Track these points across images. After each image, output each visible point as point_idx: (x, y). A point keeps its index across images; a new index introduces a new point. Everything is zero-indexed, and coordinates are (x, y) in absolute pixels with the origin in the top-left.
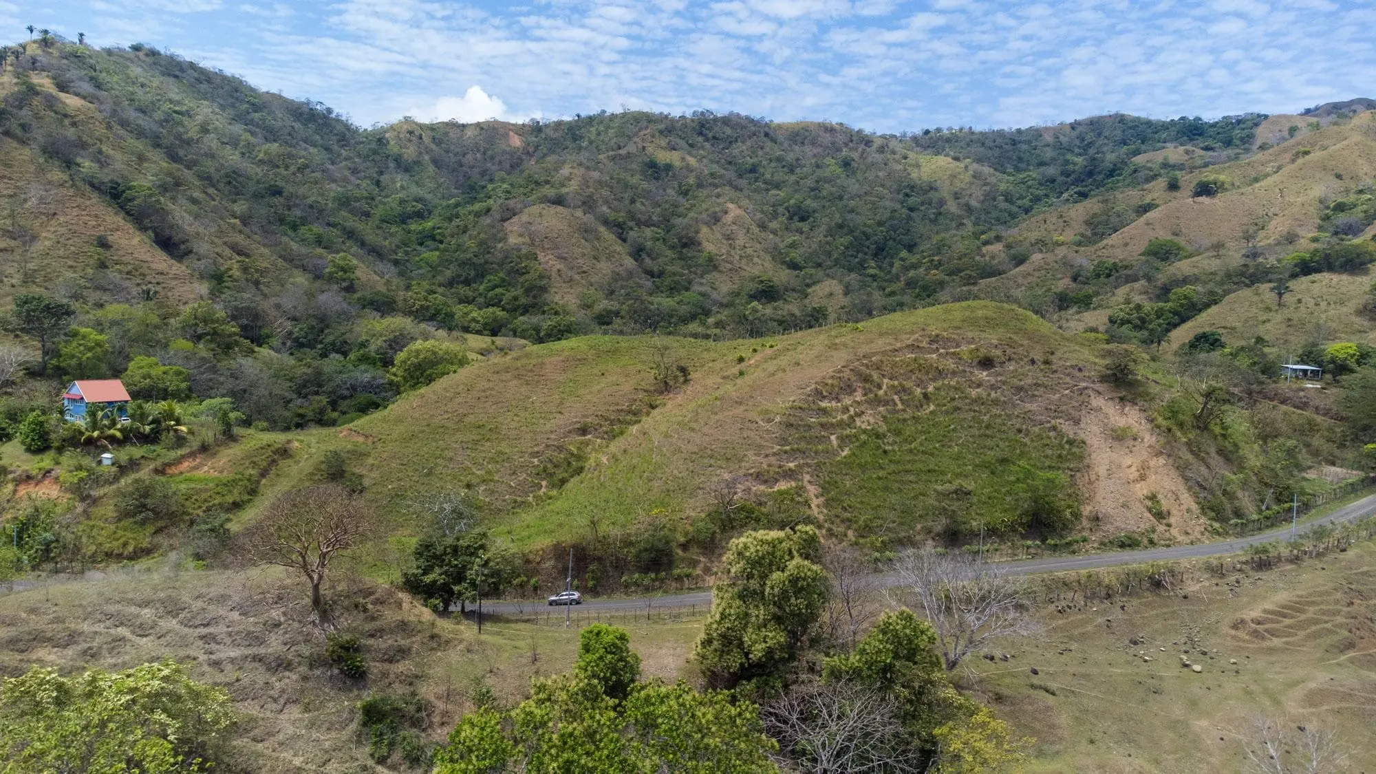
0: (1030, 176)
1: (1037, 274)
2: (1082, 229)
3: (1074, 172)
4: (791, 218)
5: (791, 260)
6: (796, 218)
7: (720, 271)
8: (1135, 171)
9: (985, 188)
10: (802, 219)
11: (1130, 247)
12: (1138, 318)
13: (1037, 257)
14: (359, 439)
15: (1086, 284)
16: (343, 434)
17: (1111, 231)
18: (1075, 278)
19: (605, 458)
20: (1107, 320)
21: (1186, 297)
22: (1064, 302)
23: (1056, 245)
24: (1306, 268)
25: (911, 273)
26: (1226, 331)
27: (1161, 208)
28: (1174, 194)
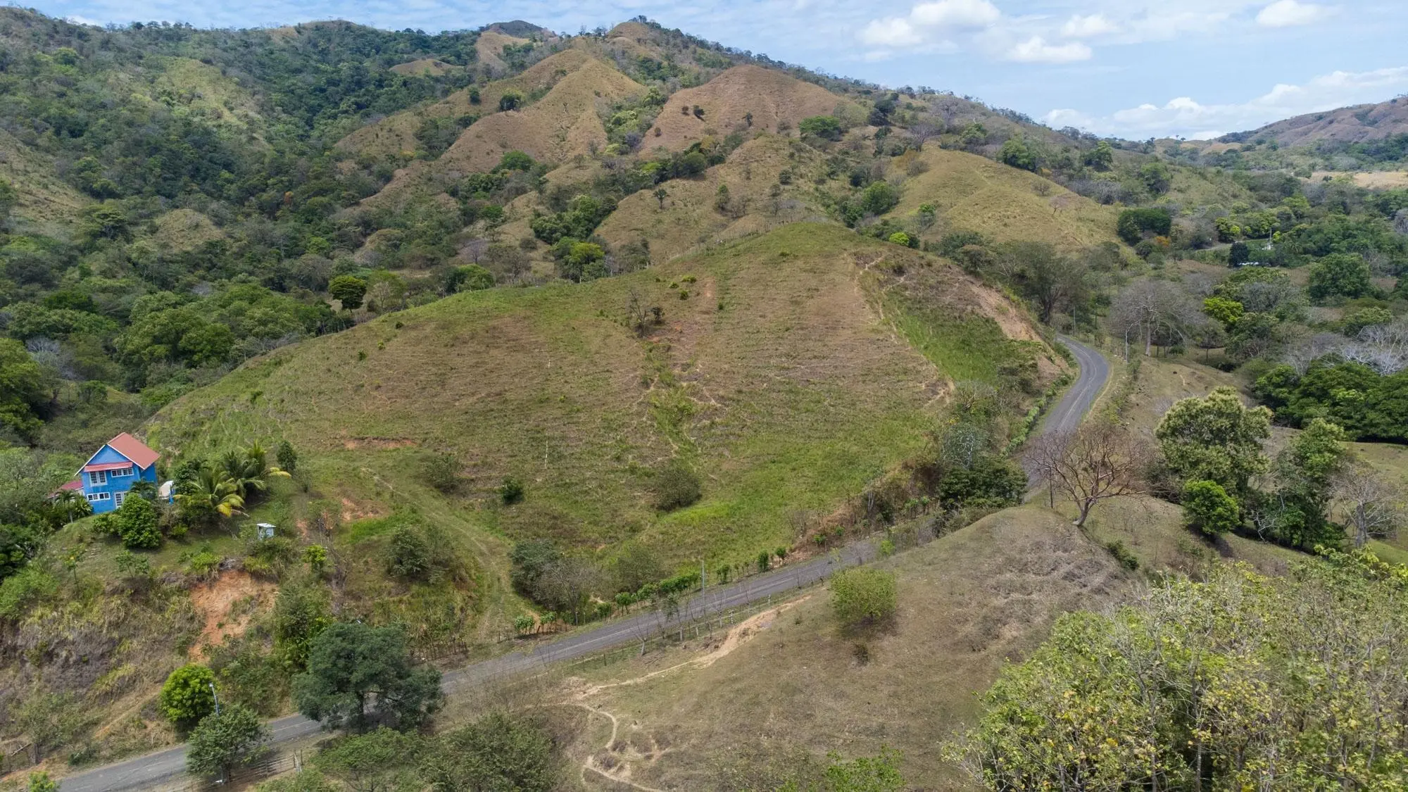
0: (294, 84)
1: (409, 190)
2: (417, 142)
3: (340, 81)
4: (58, 133)
5: (102, 186)
6: (64, 133)
7: (21, 205)
8: (405, 84)
9: (257, 97)
10: (74, 134)
11: (473, 160)
12: (564, 227)
13: (399, 173)
14: (392, 446)
15: (467, 198)
16: (351, 445)
17: (445, 145)
18: (454, 193)
19: (713, 402)
20: (532, 231)
21: (593, 206)
22: (469, 217)
23: (408, 160)
24: (662, 176)
25: (265, 196)
26: (639, 232)
27: (479, 122)
28: (477, 107)
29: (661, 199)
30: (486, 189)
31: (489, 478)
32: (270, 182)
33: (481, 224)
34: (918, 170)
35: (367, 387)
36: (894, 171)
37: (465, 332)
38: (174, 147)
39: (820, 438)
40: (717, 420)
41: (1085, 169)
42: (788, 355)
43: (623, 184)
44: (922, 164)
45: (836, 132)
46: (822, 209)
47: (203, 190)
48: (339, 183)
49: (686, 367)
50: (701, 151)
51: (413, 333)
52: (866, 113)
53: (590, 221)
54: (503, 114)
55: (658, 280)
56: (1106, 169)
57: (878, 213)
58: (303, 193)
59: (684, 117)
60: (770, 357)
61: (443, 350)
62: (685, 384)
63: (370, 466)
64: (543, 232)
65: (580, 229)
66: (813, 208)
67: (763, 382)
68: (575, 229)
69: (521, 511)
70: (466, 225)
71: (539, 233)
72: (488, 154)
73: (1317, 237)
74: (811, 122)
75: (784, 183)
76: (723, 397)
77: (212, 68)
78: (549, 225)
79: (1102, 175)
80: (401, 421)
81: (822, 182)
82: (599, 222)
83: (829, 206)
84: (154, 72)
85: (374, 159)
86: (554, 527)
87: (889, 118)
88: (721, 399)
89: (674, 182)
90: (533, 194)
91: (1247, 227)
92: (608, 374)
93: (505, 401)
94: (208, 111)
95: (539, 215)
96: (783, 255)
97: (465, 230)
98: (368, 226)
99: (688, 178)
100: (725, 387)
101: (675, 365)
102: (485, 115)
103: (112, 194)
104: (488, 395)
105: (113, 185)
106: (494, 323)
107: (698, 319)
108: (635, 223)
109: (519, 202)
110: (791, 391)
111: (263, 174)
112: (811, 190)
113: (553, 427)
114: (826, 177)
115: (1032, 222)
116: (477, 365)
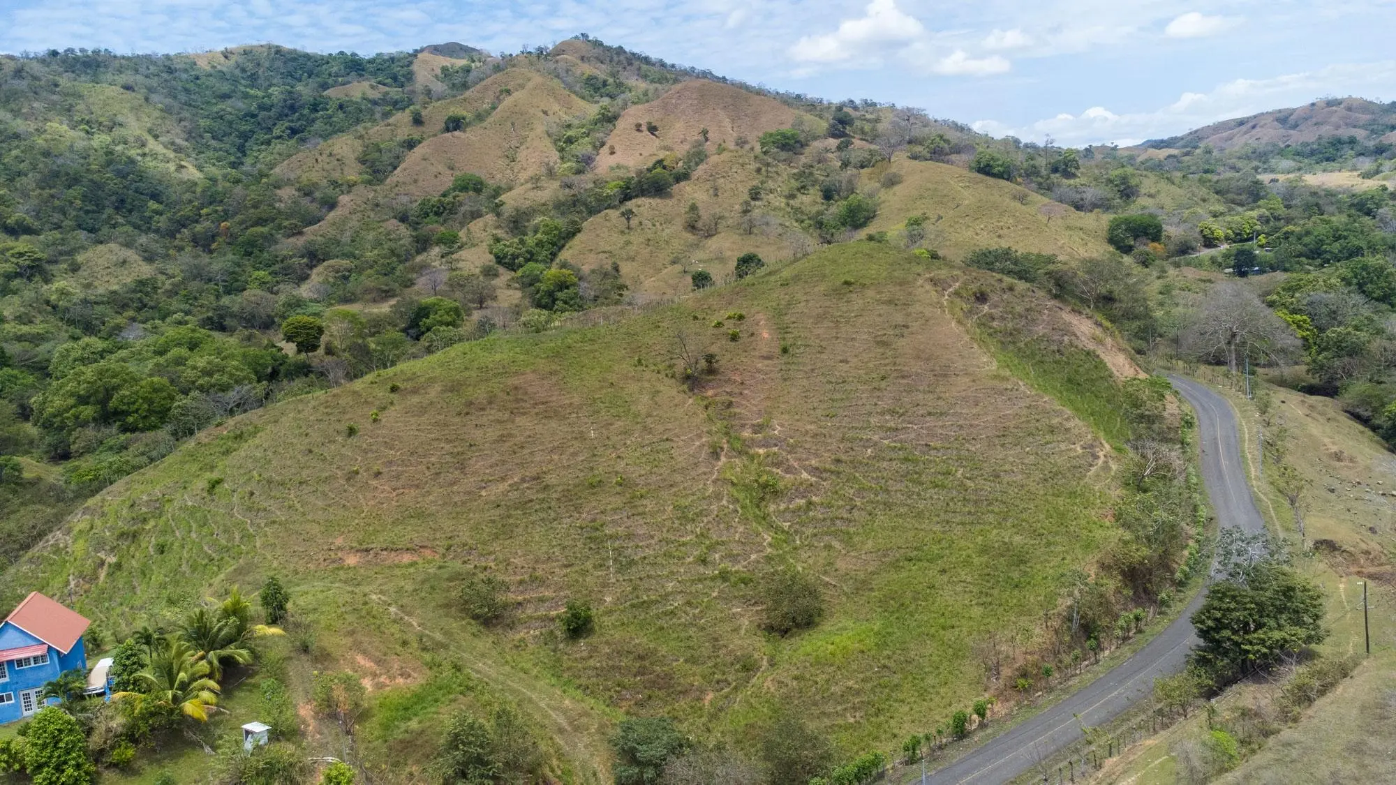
0: (224, 110)
1: (355, 217)
2: (360, 167)
3: (272, 106)
5: (17, 221)
8: (341, 107)
9: (183, 123)
11: (420, 183)
12: (527, 252)
13: (344, 199)
14: (406, 558)
15: (418, 223)
16: (352, 560)
17: (390, 168)
18: (403, 219)
19: (805, 475)
20: (492, 257)
21: (556, 228)
22: (423, 244)
23: (351, 186)
24: (627, 197)
25: (198, 228)
26: (607, 255)
27: (425, 143)
28: (421, 129)
29: (628, 219)
30: (437, 214)
31: (542, 600)
32: (204, 211)
33: (436, 251)
34: (892, 182)
35: (363, 475)
36: (866, 184)
37: (480, 394)
38: (96, 177)
39: (963, 524)
40: (814, 499)
41: (1052, 176)
42: (892, 412)
43: (585, 204)
44: (895, 175)
45: (798, 145)
46: (796, 224)
47: (129, 223)
48: (279, 212)
49: (758, 429)
50: (664, 168)
51: (415, 399)
52: (824, 125)
53: (554, 244)
54: (448, 135)
55: (695, 318)
56: (1074, 176)
57: (857, 226)
58: (241, 223)
59: (637, 133)
60: (870, 414)
61: (457, 419)
62: (761, 451)
63: (382, 592)
64: (505, 257)
65: (544, 253)
66: (787, 224)
67: (866, 448)
68: (539, 254)
69: (594, 650)
70: (418, 252)
71: (500, 259)
72: (436, 176)
73: (1306, 240)
74: (771, 135)
75: (754, 199)
76: (817, 469)
77: (133, 94)
78: (511, 250)
79: (1072, 181)
80: (412, 521)
81: (792, 196)
82: (563, 246)
83: (802, 222)
84: (70, 100)
85: (315, 185)
86: (641, 672)
87: (848, 130)
88: (815, 471)
89: (640, 201)
90: (490, 218)
91: (1229, 231)
92: (667, 445)
93: (546, 488)
94: (131, 139)
95: (498, 240)
96: (847, 283)
97: (419, 259)
98: (314, 257)
99: (654, 196)
100: (816, 455)
101: (743, 426)
102: (429, 137)
103: (28, 231)
104: (523, 480)
105: (29, 220)
106: (515, 381)
107: (759, 365)
108: (603, 246)
109: (476, 226)
110: (906, 459)
111: (196, 203)
112: (783, 205)
113: (613, 522)
114: (796, 192)
115: (1027, 232)
116: (502, 439)
